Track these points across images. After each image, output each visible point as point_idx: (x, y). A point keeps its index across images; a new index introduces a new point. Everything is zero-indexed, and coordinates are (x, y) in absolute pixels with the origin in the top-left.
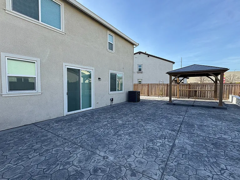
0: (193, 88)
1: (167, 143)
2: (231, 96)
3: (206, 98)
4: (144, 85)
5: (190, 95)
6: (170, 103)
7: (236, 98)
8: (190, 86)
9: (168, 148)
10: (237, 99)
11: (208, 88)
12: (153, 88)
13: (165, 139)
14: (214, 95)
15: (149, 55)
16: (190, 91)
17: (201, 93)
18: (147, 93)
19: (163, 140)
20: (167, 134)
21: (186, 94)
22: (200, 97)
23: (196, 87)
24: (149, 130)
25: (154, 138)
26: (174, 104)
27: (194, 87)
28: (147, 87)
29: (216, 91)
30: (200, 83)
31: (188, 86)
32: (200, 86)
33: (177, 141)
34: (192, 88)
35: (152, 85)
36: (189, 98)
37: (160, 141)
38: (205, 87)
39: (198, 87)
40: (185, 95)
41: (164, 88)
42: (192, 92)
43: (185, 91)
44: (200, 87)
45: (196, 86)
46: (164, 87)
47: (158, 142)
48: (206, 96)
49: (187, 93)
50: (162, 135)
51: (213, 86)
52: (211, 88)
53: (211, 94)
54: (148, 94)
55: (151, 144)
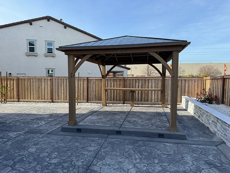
0: (130, 85)
2: (185, 99)
4: (43, 80)
5: (125, 97)
7: (193, 104)
8: (125, 82)
10: (196, 107)
11: (152, 86)
12: (61, 86)
14: (161, 97)
15: (66, 26)
16: (124, 92)
17: (142, 94)
18: (49, 96)
21: (120, 96)
22: (141, 101)
23: (134, 83)
27: (131, 83)
28: (49, 83)
29: (163, 91)
30: (147, 76)
31: (122, 82)
32: (140, 81)
34: (128, 85)
35: (60, 80)
36: (124, 103)
38: (148, 83)
39: (137, 84)
40: (118, 98)
41: (82, 86)
42: (128, 93)
43: (118, 91)
44: (140, 84)
45: (134, 81)
46: (82, 83)
48: (150, 98)
49: (121, 94)
51: (159, 81)
52: (156, 86)
53: (156, 95)
54: (52, 98)
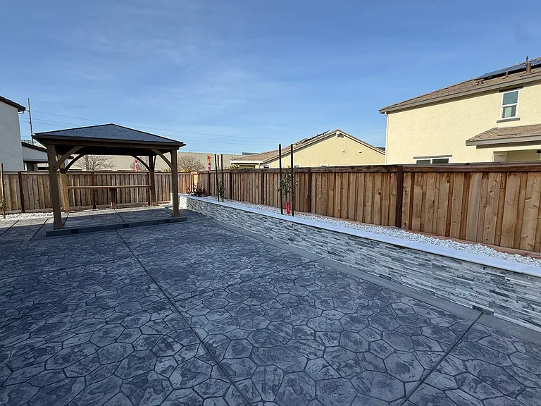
0: (102, 181)
1: (189, 355)
3: (132, 203)
5: (96, 199)
6: (59, 230)
8: (93, 178)
9: (207, 367)
10: (189, 200)
11: (134, 182)
13: (169, 346)
16: (94, 191)
17: (121, 194)
19: (170, 353)
20: (159, 328)
21: (86, 199)
22: (121, 203)
23: (109, 180)
24: (90, 350)
25: (138, 368)
26: (75, 231)
27: (104, 179)
29: (152, 188)
31: (89, 180)
32: (118, 178)
33: (202, 333)
34: (99, 182)
36: (94, 208)
37: (167, 363)
38: (129, 179)
39: (113, 181)
40: (84, 202)
41: (7, 186)
42: (100, 192)
43: (83, 191)
44: (118, 181)
45: (109, 177)
46: (7, 181)
47: (164, 371)
48: (132, 199)
49: (89, 196)
50: (149, 341)
51: (143, 176)
52: (140, 182)
53: (140, 193)
55: (154, 396)
